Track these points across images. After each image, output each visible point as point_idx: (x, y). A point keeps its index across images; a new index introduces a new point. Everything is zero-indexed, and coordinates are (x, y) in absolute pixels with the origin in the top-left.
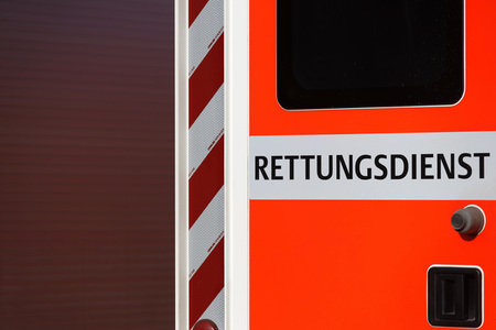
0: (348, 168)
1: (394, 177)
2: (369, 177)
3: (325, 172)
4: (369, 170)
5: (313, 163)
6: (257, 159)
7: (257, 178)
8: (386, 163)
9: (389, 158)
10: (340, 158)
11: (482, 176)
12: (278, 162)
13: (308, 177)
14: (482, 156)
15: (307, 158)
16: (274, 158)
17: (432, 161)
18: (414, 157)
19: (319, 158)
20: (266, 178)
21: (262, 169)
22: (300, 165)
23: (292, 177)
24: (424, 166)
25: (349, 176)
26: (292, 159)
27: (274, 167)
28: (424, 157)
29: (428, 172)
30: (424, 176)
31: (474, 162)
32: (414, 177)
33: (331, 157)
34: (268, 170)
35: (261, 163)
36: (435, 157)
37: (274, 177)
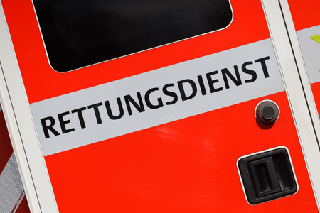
0: (140, 103)
1: (184, 98)
2: (161, 105)
3: (116, 112)
4: (160, 100)
5: (102, 109)
6: (43, 121)
7: (47, 136)
8: (175, 89)
9: (176, 85)
10: (128, 98)
11: (266, 75)
12: (65, 118)
13: (99, 121)
14: (262, 61)
15: (95, 107)
16: (60, 116)
17: (219, 76)
18: (200, 78)
19: (107, 103)
20: (56, 133)
21: (51, 128)
22: (89, 115)
23: (83, 126)
24: (211, 83)
25: (141, 109)
26: (79, 111)
27: (63, 123)
28: (209, 75)
30: (213, 90)
31: (257, 68)
32: (204, 93)
33: (119, 100)
34: (57, 127)
35: (48, 123)
36: (220, 72)
37: (64, 131)
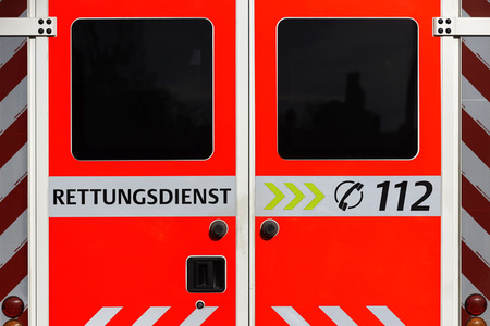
0: (129, 198)
1: (162, 202)
2: (144, 202)
3: (110, 199)
4: (144, 199)
5: (100, 195)
6: (55, 191)
7: (55, 203)
8: (157, 194)
9: (158, 191)
10: (121, 191)
11: (225, 202)
12: (72, 194)
13: (96, 203)
14: (225, 191)
15: (96, 191)
16: (69, 191)
17: (191, 193)
18: (177, 191)
19: (105, 191)
20: (62, 203)
21: (59, 198)
22: (90, 196)
23: (83, 203)
24: (184, 196)
25: (128, 202)
26: (83, 191)
27: (69, 197)
28: (184, 191)
29: (187, 200)
30: (184, 202)
31: (220, 195)
32: (177, 203)
33: (114, 191)
34: (64, 198)
35: (59, 194)
36: (192, 191)
37: (69, 203)
